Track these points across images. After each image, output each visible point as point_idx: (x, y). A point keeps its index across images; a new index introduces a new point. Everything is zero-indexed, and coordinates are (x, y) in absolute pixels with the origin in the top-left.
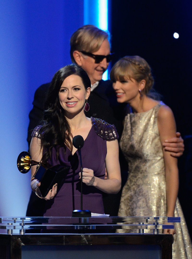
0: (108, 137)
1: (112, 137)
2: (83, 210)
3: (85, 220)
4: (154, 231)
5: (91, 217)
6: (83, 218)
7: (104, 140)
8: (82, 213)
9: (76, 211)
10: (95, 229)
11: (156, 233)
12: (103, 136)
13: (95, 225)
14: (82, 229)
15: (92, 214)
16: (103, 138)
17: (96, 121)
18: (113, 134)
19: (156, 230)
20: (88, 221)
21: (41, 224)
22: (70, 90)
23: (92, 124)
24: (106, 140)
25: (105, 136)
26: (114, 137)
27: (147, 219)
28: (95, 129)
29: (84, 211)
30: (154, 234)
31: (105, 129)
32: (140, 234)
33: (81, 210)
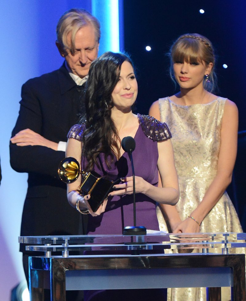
0: (159, 138)
1: (163, 137)
2: (137, 226)
3: (140, 239)
4: (224, 250)
5: (147, 235)
6: (137, 236)
7: (154, 141)
8: (136, 230)
9: (128, 228)
10: (152, 249)
11: (225, 253)
12: (152, 137)
13: (152, 245)
14: (136, 249)
15: (147, 230)
16: (153, 139)
17: (144, 119)
18: (165, 134)
19: (225, 250)
20: (143, 240)
21: (84, 244)
22: (125, 79)
23: (139, 123)
24: (156, 141)
25: (155, 137)
26: (166, 137)
27: (213, 236)
28: (142, 129)
29: (138, 228)
30: (224, 254)
31: (154, 128)
32: (204, 254)
33: (134, 226)
